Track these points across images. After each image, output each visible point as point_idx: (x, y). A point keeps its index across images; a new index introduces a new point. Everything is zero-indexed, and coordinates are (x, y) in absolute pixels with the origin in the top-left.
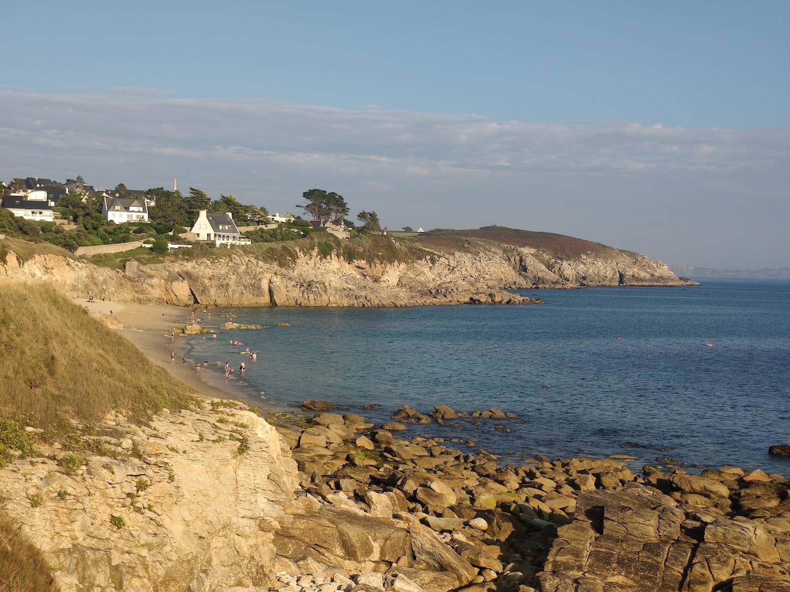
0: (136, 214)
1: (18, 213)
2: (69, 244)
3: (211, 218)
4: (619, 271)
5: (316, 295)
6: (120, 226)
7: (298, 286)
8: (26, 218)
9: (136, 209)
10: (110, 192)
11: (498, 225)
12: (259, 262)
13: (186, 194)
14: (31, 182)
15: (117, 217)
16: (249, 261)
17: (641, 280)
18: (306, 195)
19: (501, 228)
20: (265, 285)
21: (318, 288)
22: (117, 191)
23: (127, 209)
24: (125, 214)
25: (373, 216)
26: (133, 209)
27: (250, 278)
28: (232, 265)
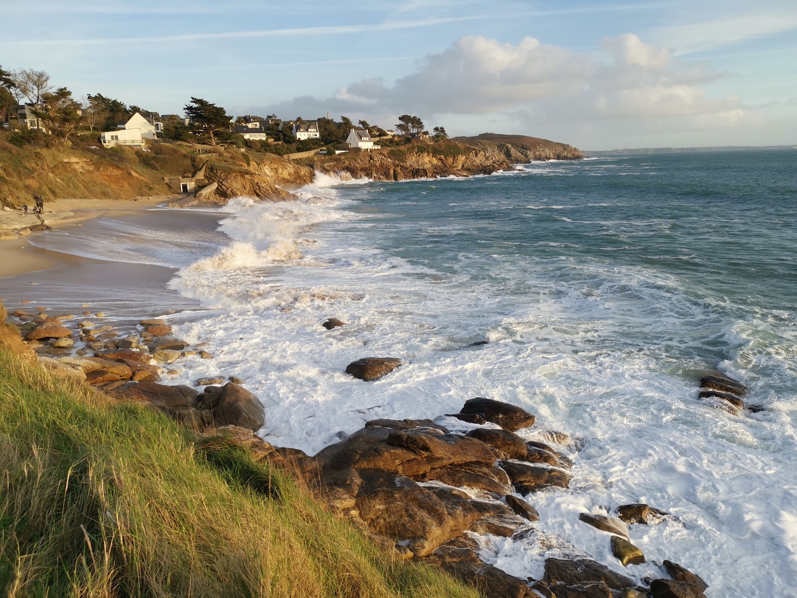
0: (313, 133)
1: (247, 136)
2: (278, 152)
3: (357, 134)
6: (305, 141)
8: (251, 139)
9: (312, 130)
10: (294, 122)
11: (489, 132)
13: (338, 120)
15: (302, 136)
18: (400, 119)
19: (491, 134)
20: (392, 172)
22: (297, 121)
23: (307, 131)
24: (306, 133)
25: (442, 130)
26: (310, 130)
27: (383, 169)
28: (372, 161)
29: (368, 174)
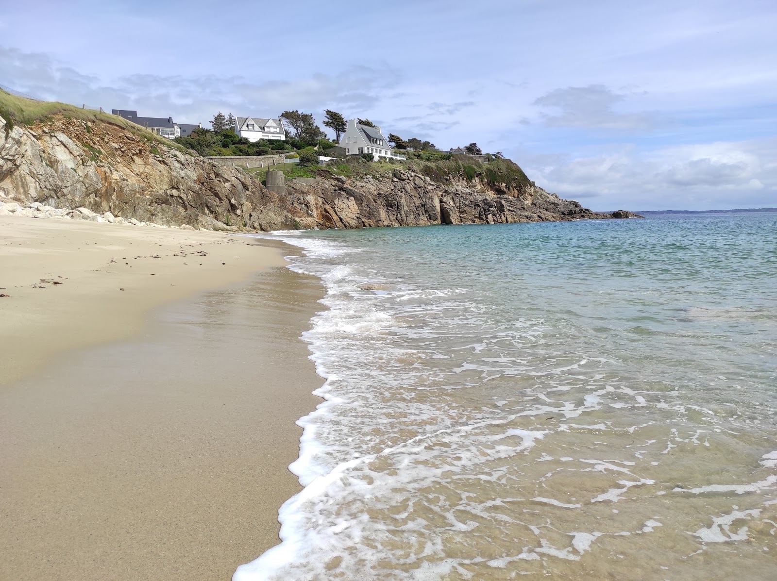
3: (361, 130)
7: (473, 206)
9: (271, 129)
12: (426, 178)
20: (436, 205)
21: (495, 207)
23: (262, 128)
24: (260, 134)
26: (268, 130)
27: (420, 197)
28: (398, 180)
29: (391, 206)
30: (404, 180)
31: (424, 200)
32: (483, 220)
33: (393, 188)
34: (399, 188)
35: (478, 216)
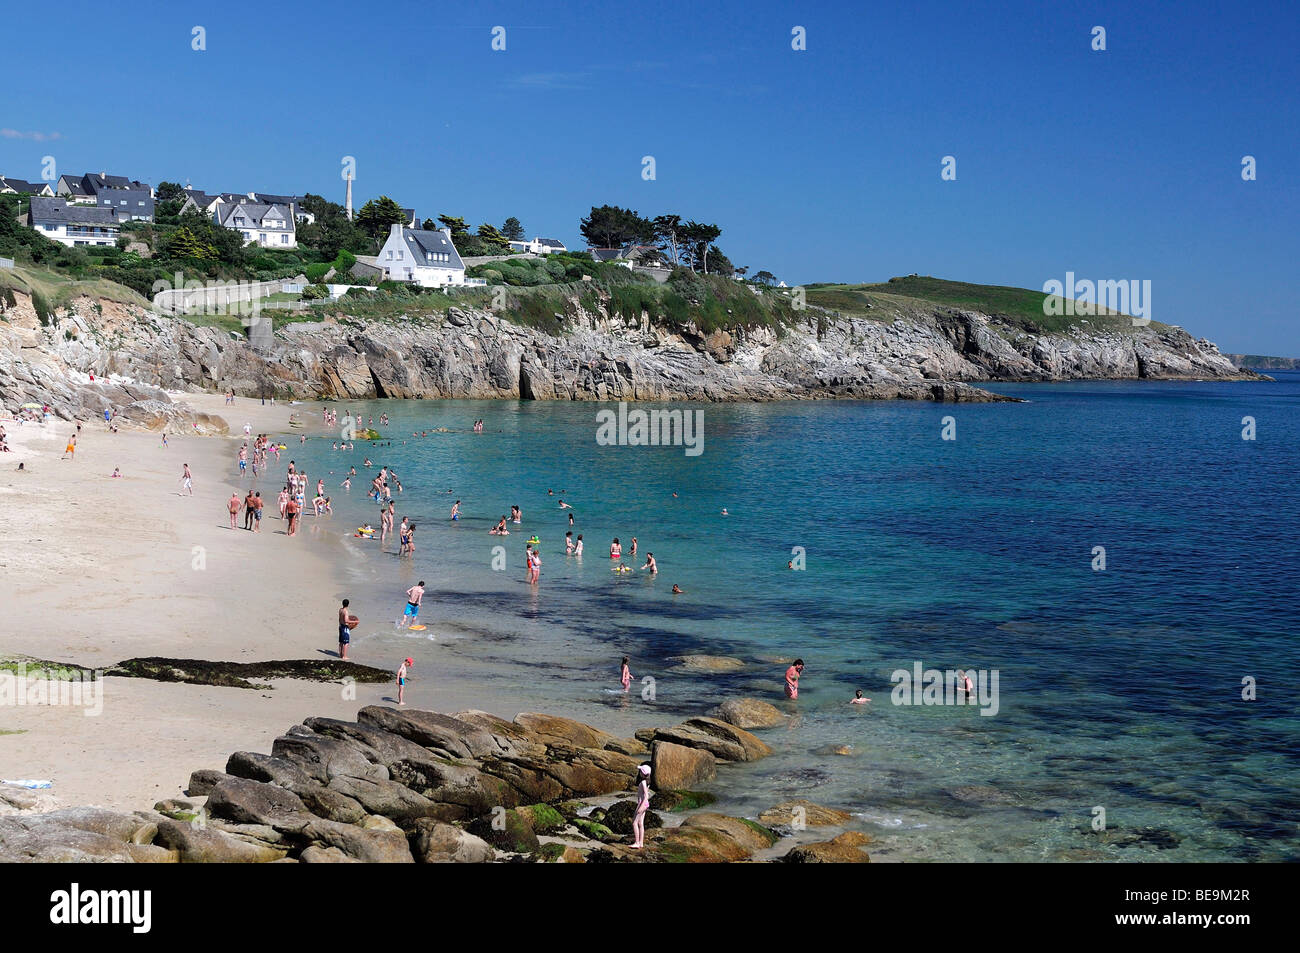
3: (411, 239)
4: (1137, 354)
5: (612, 385)
7: (578, 368)
9: (273, 223)
10: (231, 198)
12: (502, 321)
14: (93, 182)
16: (484, 318)
17: (1176, 371)
20: (513, 365)
21: (614, 371)
23: (257, 222)
24: (254, 232)
26: (268, 224)
27: (485, 352)
28: (451, 326)
29: (430, 366)
30: (460, 325)
31: (492, 358)
32: (590, 390)
33: (441, 337)
34: (450, 337)
35: (583, 384)
